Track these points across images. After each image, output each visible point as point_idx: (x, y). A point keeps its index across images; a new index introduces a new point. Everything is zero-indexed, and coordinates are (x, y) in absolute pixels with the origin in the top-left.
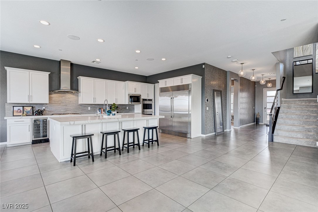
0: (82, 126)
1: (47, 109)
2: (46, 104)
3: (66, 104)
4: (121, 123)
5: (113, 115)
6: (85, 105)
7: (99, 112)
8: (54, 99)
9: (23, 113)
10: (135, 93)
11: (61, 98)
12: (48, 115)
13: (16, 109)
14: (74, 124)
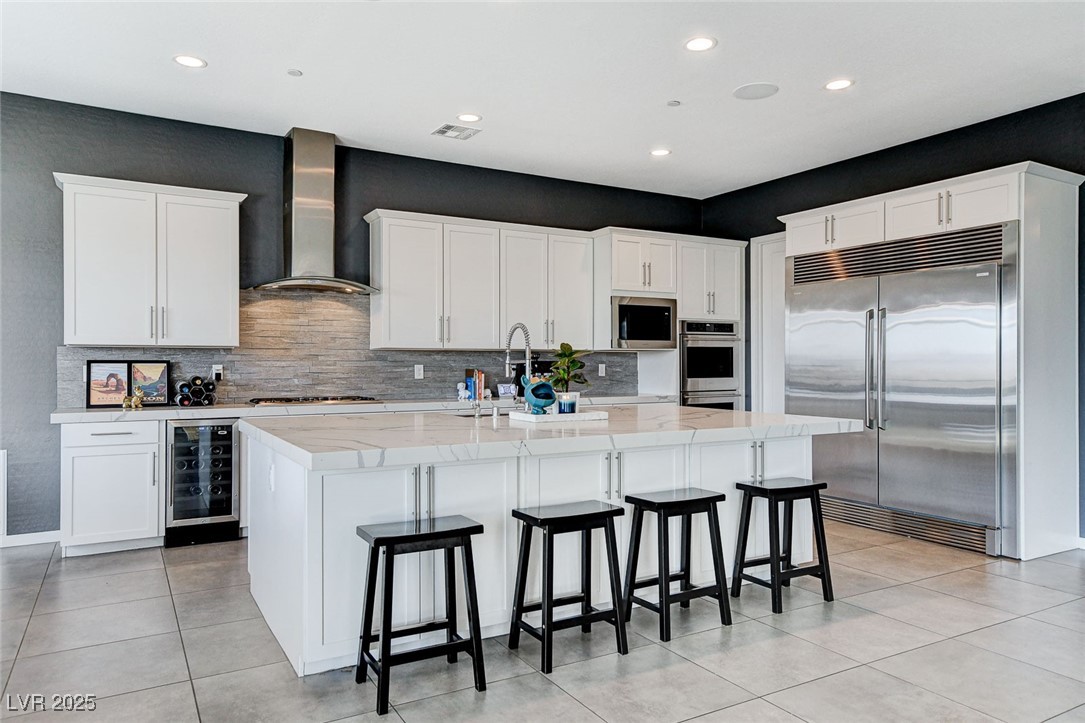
0: (417, 472)
1: (229, 376)
2: (228, 350)
3: (314, 351)
4: (615, 459)
5: (561, 411)
6: (399, 357)
7: (463, 393)
8: (260, 325)
9: (130, 393)
10: (647, 288)
11: (293, 321)
12: (235, 402)
13: (100, 372)
14: (381, 464)
